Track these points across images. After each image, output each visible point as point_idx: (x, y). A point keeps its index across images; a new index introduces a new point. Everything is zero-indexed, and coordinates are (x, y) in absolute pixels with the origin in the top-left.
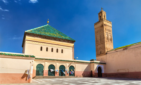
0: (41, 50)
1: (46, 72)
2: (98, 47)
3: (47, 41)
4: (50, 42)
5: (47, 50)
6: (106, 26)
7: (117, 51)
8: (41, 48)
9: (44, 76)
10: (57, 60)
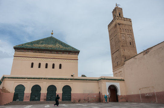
0: (32, 66)
1: (28, 96)
2: (114, 56)
3: (40, 56)
4: (45, 56)
5: (39, 67)
6: (121, 26)
7: (136, 59)
8: (32, 64)
9: (24, 101)
10: (44, 79)
